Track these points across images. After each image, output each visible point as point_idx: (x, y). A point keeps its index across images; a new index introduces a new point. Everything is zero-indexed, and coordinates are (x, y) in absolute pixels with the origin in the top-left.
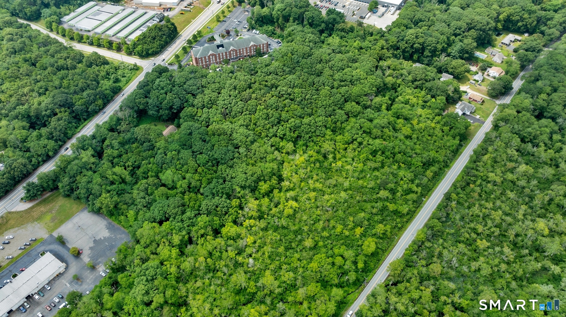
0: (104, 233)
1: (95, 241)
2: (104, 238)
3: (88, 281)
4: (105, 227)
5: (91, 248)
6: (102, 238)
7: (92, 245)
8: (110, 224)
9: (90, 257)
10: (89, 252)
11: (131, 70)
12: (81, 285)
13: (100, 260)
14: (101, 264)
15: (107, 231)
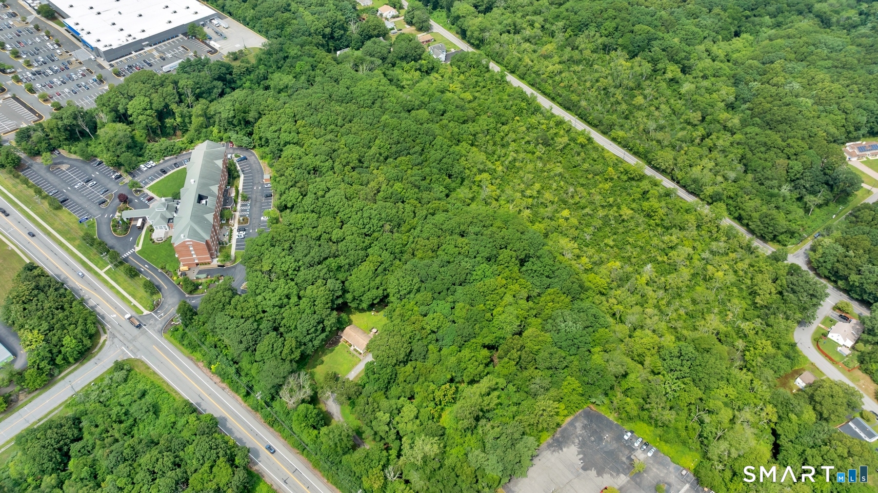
0: (571, 453)
1: (585, 468)
2: (579, 453)
3: (662, 475)
4: (556, 454)
5: (600, 473)
6: (581, 456)
7: (593, 473)
8: (550, 446)
9: (618, 474)
10: (607, 476)
11: (125, 380)
12: (669, 485)
13: (624, 459)
14: (632, 457)
15: (564, 449)
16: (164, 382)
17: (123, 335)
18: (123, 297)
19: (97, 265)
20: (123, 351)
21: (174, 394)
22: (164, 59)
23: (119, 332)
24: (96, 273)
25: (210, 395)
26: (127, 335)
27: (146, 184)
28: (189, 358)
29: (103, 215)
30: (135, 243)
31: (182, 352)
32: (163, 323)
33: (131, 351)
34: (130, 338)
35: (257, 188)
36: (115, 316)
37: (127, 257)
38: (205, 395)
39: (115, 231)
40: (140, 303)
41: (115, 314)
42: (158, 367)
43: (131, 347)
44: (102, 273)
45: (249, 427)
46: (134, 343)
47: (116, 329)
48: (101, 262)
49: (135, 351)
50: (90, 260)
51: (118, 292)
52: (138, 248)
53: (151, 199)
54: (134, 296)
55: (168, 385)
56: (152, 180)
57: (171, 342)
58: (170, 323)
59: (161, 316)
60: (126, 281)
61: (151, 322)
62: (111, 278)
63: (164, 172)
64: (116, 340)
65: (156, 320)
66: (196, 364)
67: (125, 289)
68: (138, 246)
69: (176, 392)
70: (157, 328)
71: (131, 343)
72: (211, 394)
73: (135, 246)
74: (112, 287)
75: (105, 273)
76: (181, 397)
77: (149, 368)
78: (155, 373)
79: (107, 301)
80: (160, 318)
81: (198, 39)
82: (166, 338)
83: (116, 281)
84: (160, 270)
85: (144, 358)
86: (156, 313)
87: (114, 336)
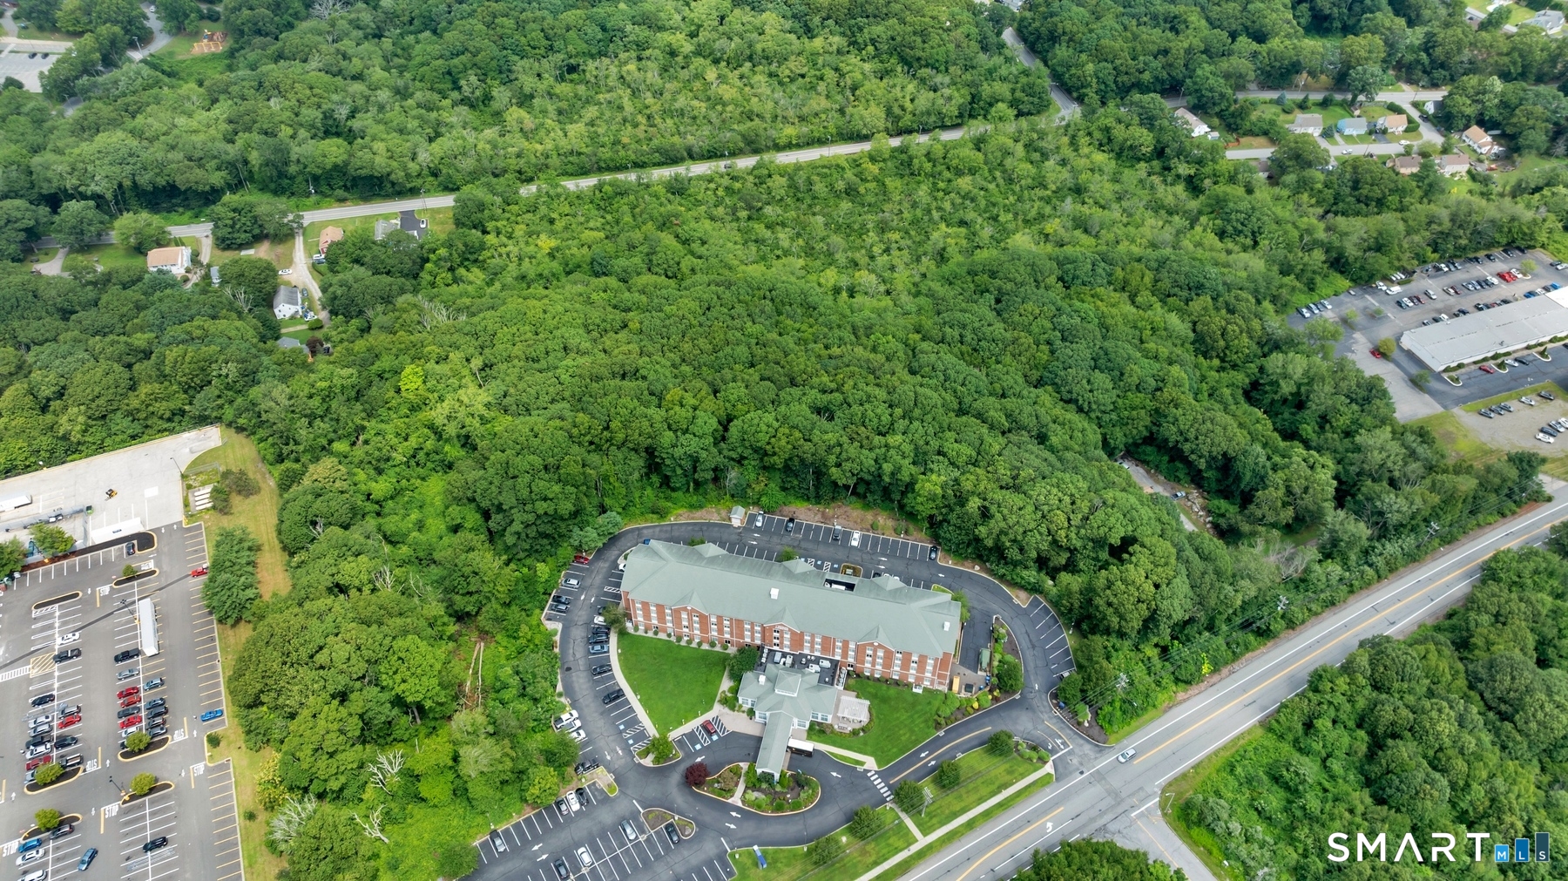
5: (1352, 351)
10: (1355, 347)
16: (1216, 753)
17: (1102, 813)
18: (1001, 806)
19: (898, 850)
20: (1141, 815)
21: (1242, 742)
22: (77, 653)
23: (1092, 820)
24: (921, 855)
25: (1245, 691)
26: (1103, 805)
27: (641, 736)
28: (1165, 711)
29: (726, 833)
30: (849, 770)
31: (1152, 720)
32: (1082, 742)
33: (1143, 801)
34: (1110, 801)
35: (755, 539)
36: (1049, 825)
37: (890, 787)
38: (1246, 697)
39: (797, 806)
40: (1023, 776)
41: (1045, 823)
42: (1182, 761)
43: (1134, 800)
44: (923, 841)
45: (1304, 649)
46: (1123, 795)
47: (1084, 826)
48: (891, 841)
49: (1142, 794)
50: (876, 864)
51: (987, 814)
52: (870, 763)
53: (707, 727)
54: (1006, 786)
55: (1224, 748)
56: (635, 721)
57: (1129, 734)
58: (1087, 732)
59: (1064, 743)
60: (961, 796)
61: (1075, 761)
62: (942, 824)
63: (614, 696)
64: (1112, 827)
65: (1069, 753)
66: (1180, 703)
67: (981, 800)
68: (862, 763)
69: (1237, 738)
70: (1092, 754)
71: (1123, 800)
72: (1244, 689)
73: (860, 769)
74: (970, 825)
75: (925, 834)
76: (1249, 731)
77: (1184, 776)
78: (1196, 767)
79: (1008, 837)
80: (1068, 744)
81: (41, 564)
82: (1118, 741)
83: (955, 815)
84: (941, 733)
85: (1162, 781)
86: (1053, 752)
87: (1104, 828)
